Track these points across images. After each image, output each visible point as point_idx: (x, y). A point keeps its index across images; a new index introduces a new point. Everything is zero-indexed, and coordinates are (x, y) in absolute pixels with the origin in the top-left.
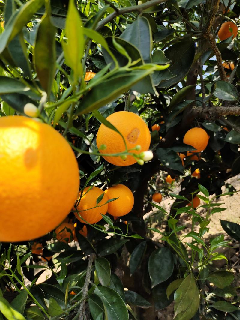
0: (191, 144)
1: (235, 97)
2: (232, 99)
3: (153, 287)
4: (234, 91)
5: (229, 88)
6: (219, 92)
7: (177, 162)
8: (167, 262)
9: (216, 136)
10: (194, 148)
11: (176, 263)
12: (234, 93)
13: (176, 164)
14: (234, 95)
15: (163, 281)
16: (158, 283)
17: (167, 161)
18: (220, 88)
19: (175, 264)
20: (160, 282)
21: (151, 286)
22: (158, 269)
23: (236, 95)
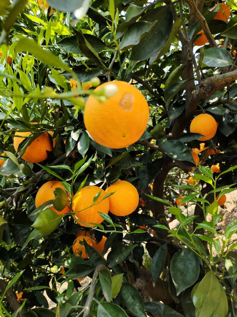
0: (198, 132)
1: (229, 61)
2: (226, 64)
3: (178, 294)
4: (227, 55)
5: (221, 54)
6: (210, 61)
7: (185, 152)
8: (191, 264)
9: (225, 120)
10: (202, 135)
11: (202, 264)
12: (228, 58)
13: (184, 155)
14: (228, 60)
15: (189, 287)
16: (184, 289)
17: (174, 154)
18: (211, 56)
19: (201, 266)
20: (186, 288)
21: (176, 294)
22: (182, 273)
23: (230, 59)
